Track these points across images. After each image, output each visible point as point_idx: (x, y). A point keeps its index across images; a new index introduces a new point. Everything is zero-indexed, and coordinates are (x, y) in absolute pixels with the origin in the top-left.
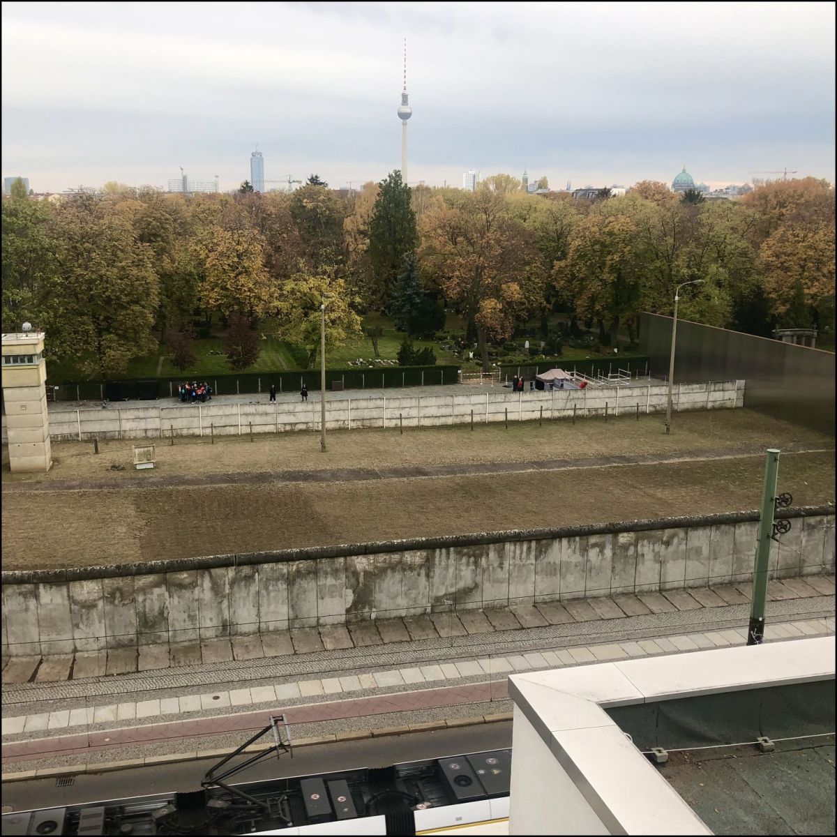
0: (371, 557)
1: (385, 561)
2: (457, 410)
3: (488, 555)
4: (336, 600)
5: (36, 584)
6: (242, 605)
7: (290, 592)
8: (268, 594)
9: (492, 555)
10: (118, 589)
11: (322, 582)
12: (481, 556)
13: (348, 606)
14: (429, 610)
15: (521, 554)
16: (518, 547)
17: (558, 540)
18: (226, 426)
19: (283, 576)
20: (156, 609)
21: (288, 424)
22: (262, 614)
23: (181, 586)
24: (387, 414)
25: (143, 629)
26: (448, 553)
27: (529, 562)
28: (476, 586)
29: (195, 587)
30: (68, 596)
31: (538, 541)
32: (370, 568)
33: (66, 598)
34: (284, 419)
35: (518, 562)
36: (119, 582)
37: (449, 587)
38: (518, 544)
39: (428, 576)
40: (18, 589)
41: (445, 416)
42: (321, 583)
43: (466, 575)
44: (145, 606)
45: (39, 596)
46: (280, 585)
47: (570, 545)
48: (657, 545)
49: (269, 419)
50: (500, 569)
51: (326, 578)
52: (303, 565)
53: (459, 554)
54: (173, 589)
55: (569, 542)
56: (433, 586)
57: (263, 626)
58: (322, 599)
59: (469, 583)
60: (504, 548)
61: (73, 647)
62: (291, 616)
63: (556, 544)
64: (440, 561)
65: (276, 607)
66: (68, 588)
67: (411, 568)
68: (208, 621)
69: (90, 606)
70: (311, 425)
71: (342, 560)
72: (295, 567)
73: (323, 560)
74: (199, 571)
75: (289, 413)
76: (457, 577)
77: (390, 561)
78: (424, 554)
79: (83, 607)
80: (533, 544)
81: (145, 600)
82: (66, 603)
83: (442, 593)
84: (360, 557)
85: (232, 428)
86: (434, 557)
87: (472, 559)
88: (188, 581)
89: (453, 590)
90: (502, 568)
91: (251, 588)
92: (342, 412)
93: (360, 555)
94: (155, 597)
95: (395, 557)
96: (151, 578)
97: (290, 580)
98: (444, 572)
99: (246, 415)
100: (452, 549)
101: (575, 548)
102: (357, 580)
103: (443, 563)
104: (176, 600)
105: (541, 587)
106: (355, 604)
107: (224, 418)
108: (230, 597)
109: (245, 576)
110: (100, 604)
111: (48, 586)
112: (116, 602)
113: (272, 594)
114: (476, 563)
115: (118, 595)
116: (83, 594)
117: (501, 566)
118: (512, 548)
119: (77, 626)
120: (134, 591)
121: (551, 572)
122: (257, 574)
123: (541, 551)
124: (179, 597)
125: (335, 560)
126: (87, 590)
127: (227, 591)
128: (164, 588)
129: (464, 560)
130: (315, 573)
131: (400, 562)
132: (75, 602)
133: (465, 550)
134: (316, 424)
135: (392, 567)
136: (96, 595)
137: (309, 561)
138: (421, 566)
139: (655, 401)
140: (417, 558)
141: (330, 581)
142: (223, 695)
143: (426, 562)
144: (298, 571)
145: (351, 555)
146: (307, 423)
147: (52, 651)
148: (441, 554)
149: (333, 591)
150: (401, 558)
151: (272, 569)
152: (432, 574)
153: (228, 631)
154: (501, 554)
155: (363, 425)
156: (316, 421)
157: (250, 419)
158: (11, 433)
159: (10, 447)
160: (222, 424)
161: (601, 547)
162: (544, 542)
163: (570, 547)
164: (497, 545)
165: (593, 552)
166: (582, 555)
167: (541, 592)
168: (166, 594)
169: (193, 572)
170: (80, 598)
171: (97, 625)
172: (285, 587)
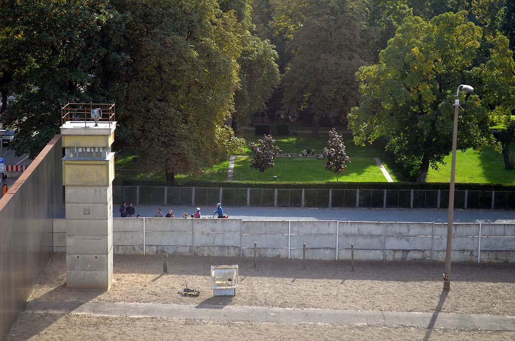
18: (320, 248)
21: (399, 250)
34: (392, 243)
49: (375, 242)
70: (428, 253)
75: (401, 236)
85: (328, 252)
99: (347, 235)
107: (318, 238)
134: (435, 254)
146: (423, 251)
155: (497, 259)
156: (437, 249)
157: (351, 241)
158: (70, 242)
159: (68, 257)
160: (315, 245)
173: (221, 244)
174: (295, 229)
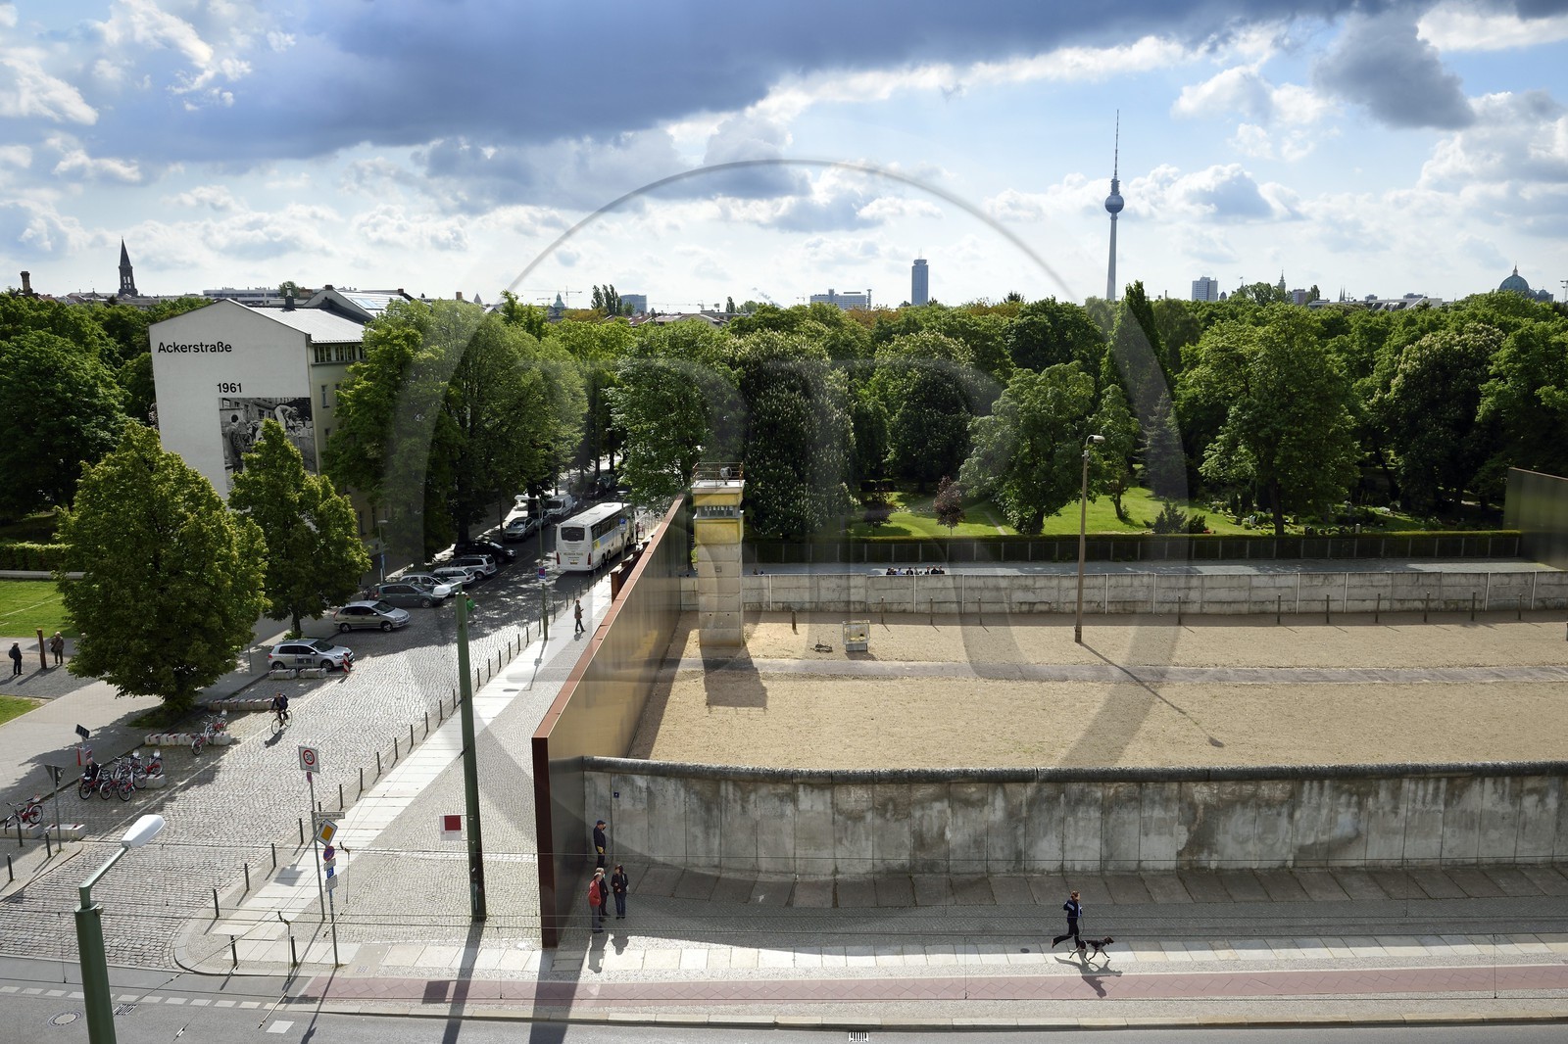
0: (1215, 786)
1: (1233, 793)
2: (1256, 595)
3: (1377, 793)
4: (1165, 839)
5: (796, 786)
6: (1042, 835)
7: (1104, 822)
8: (1076, 823)
9: (1383, 795)
10: (891, 799)
11: (1146, 813)
12: (1367, 795)
13: (1180, 849)
14: (1290, 864)
15: (1425, 796)
16: (1421, 786)
17: (1479, 779)
18: (946, 602)
19: (1097, 800)
20: (935, 829)
21: (1025, 603)
22: (1067, 848)
23: (968, 803)
24: (1158, 595)
25: (918, 853)
26: (1322, 788)
27: (1434, 808)
28: (1358, 835)
29: (984, 805)
30: (832, 803)
31: (1450, 779)
32: (1213, 801)
33: (830, 805)
34: (1019, 596)
35: (1419, 806)
36: (892, 791)
37: (1320, 834)
38: (1422, 782)
39: (1291, 816)
40: (774, 789)
41: (1238, 602)
42: (1146, 815)
43: (1346, 821)
44: (921, 822)
45: (798, 800)
46: (1092, 813)
47: (1496, 789)
49: (1001, 596)
50: (1393, 815)
51: (1153, 809)
52: (1124, 788)
53: (1336, 789)
54: (957, 806)
55: (1494, 783)
56: (1297, 831)
57: (1068, 865)
58: (1147, 835)
59: (1349, 831)
60: (1399, 788)
61: (832, 868)
62: (1105, 854)
63: (1476, 787)
64: (1310, 798)
65: (1085, 840)
66: (832, 794)
67: (1269, 804)
68: (998, 850)
69: (857, 817)
70: (1055, 605)
71: (1175, 786)
72: (1112, 791)
73: (1151, 785)
74: (991, 785)
75: (1026, 588)
76: (1332, 821)
77: (1241, 792)
78: (1288, 787)
79: (849, 818)
80: (1443, 784)
81: (923, 816)
82: (829, 811)
83: (1310, 841)
84: (1200, 784)
85: (954, 606)
86: (1301, 792)
87: (1355, 799)
88: (976, 796)
89: (1324, 838)
90: (1396, 814)
91: (1054, 813)
92: (1096, 591)
93: (1199, 781)
94: (934, 813)
95: (1248, 788)
96: (930, 790)
97: (1106, 808)
98: (1315, 814)
99: (972, 589)
100: (1327, 783)
101: (1504, 793)
102: (1195, 814)
103: (1314, 802)
104: (960, 818)
105: (1451, 843)
106: (1190, 846)
107: (943, 592)
108: (1027, 822)
109: (1048, 797)
110: (869, 816)
111: (809, 790)
112: (888, 815)
113: (1081, 824)
114: (1360, 805)
115: (890, 807)
116: (850, 802)
117: (1395, 810)
118: (1413, 787)
119: (840, 840)
120: (909, 804)
121: (1466, 825)
122: (1063, 795)
123: (1453, 795)
124: (964, 817)
125: (1166, 785)
126: (855, 798)
127: (1024, 815)
128: (946, 803)
129: (1343, 799)
130: (1138, 801)
131: (1254, 795)
132: (840, 812)
133: (1346, 786)
134: (1062, 605)
135: (1244, 802)
136: (865, 804)
137: (1132, 784)
138: (1282, 803)
140: (1278, 792)
141: (1158, 813)
143: (1290, 797)
144: (1117, 796)
145: (1187, 781)
146: (1050, 604)
147: (809, 870)
148: (1311, 789)
149: (1163, 828)
150: (1256, 790)
151: (1083, 790)
152: (1297, 814)
153: (1023, 867)
154: (1396, 795)
155: (1125, 610)
156: (1062, 600)
157: (977, 595)
158: (702, 600)
159: (700, 616)
160: (941, 599)
161: (1542, 795)
162: (1459, 782)
163: (1496, 792)
164: (1391, 782)
165: (1529, 802)
166: (1513, 804)
167: (1450, 851)
168: (949, 811)
169: (983, 785)
170: (845, 807)
171: (864, 843)
172: (1098, 815)
173: (846, 599)
174: (921, 583)
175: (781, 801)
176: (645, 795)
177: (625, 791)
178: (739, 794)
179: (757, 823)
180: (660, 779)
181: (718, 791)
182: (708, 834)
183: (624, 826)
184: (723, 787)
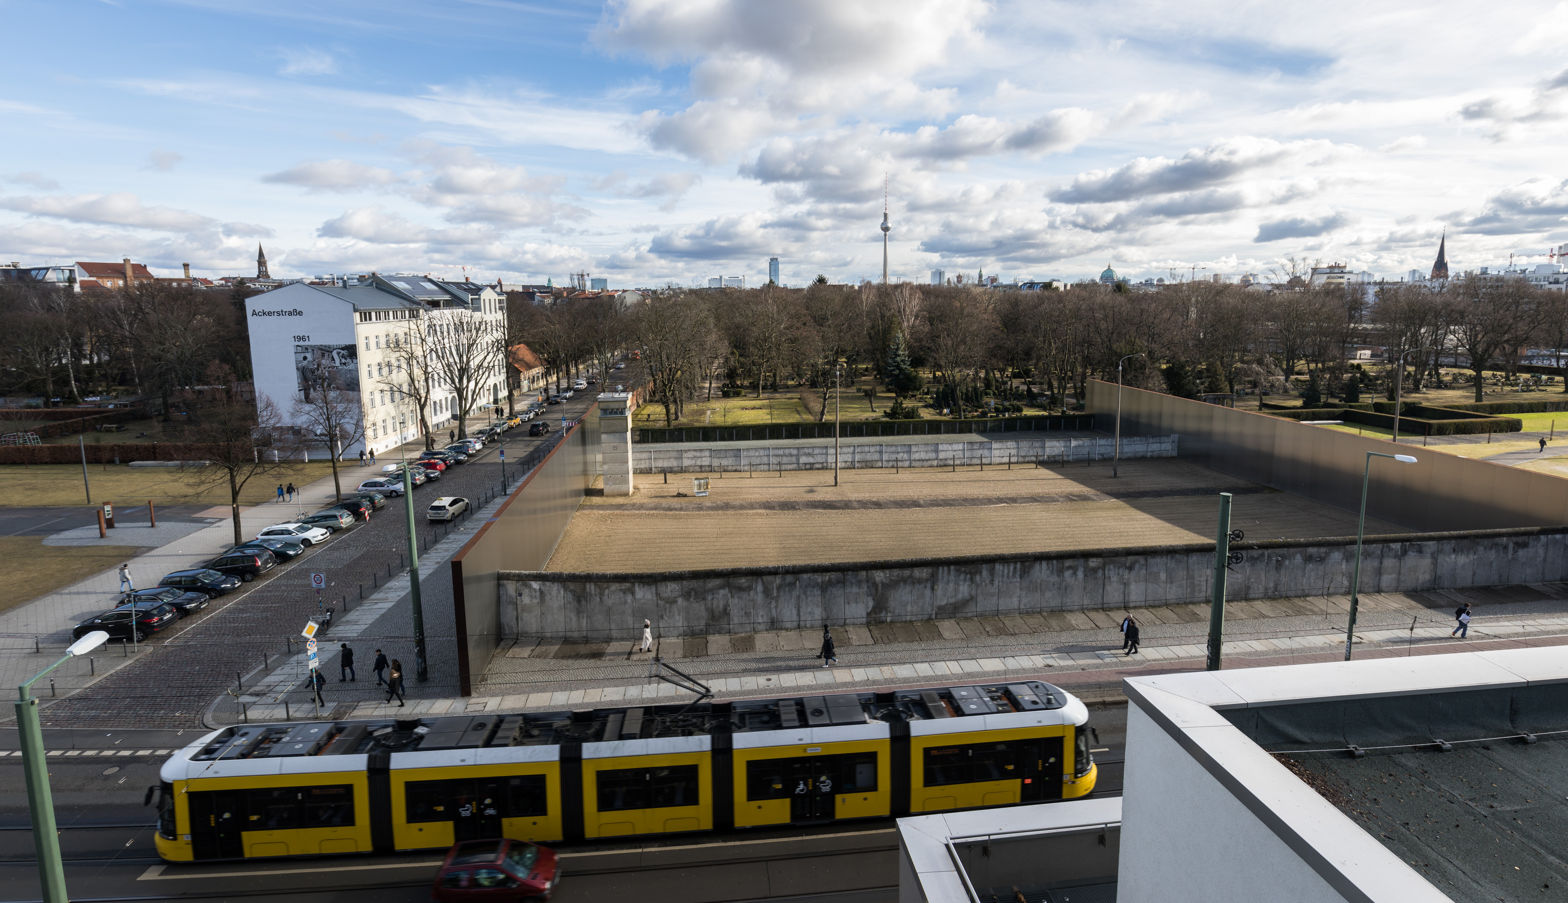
0: (888, 572)
1: (898, 575)
2: (942, 455)
3: (981, 573)
4: (860, 606)
5: (633, 583)
6: (786, 607)
7: (823, 597)
8: (807, 598)
9: (984, 573)
10: (693, 589)
11: (848, 590)
12: (976, 573)
13: (869, 611)
14: (933, 616)
15: (1008, 573)
16: (1006, 567)
17: (1039, 561)
18: (760, 464)
19: (818, 584)
20: (721, 606)
22: (801, 614)
23: (740, 589)
24: (886, 457)
25: (711, 621)
26: (949, 571)
27: (1014, 580)
28: (972, 599)
29: (750, 590)
30: (656, 593)
31: (1022, 562)
32: (887, 581)
33: (655, 595)
34: (804, 459)
35: (1005, 579)
36: (694, 584)
37: (949, 599)
38: (1007, 564)
39: (933, 588)
40: (620, 586)
41: (932, 460)
42: (848, 592)
43: (964, 590)
44: (712, 604)
45: (635, 592)
46: (815, 591)
47: (1048, 567)
48: (1121, 570)
50: (991, 586)
51: (851, 587)
52: (833, 576)
53: (958, 570)
54: (734, 591)
55: (1049, 563)
56: (936, 598)
58: (848, 604)
59: (967, 595)
60: (993, 569)
62: (824, 617)
63: (1037, 566)
64: (943, 577)
65: (812, 609)
66: (656, 587)
67: (920, 581)
68: (760, 617)
69: (672, 602)
70: (825, 464)
71: (864, 573)
72: (827, 578)
73: (850, 573)
74: (754, 577)
75: (808, 455)
76: (956, 590)
77: (902, 574)
78: (930, 571)
79: (667, 602)
80: (1019, 565)
81: (713, 599)
82: (655, 598)
83: (944, 603)
84: (879, 571)
85: (765, 466)
86: (937, 574)
87: (969, 576)
88: (745, 585)
89: (952, 601)
91: (793, 593)
92: (851, 456)
93: (878, 569)
95: (907, 572)
96: (717, 582)
97: (824, 588)
98: (946, 588)
99: (776, 456)
100: (952, 567)
101: (1053, 570)
102: (876, 590)
103: (945, 579)
104: (736, 600)
105: (1024, 600)
106: (874, 608)
107: (759, 458)
108: (777, 599)
109: (789, 583)
110: (680, 600)
111: (641, 585)
112: (692, 599)
113: (810, 598)
114: (972, 580)
115: (693, 594)
116: (667, 592)
117: (992, 582)
118: (1001, 568)
119: (662, 617)
120: (705, 592)
121: (1033, 590)
122: (798, 581)
123: (1024, 571)
124: (739, 599)
125: (859, 572)
126: (671, 589)
127: (775, 595)
128: (727, 590)
129: (962, 577)
130: (842, 583)
131: (911, 576)
132: (661, 599)
133: (963, 569)
134: (830, 464)
135: (905, 581)
136: (677, 593)
137: (839, 573)
138: (927, 580)
139: (1102, 450)
140: (925, 574)
141: (855, 590)
142: (774, 677)
143: (931, 578)
144: (830, 580)
145: (871, 569)
146: (822, 463)
148: (943, 571)
149: (858, 600)
150: (912, 573)
151: (810, 578)
152: (936, 587)
153: (775, 626)
154: (992, 572)
155: (866, 465)
156: (830, 461)
157: (779, 460)
158: (605, 467)
160: (758, 462)
161: (1075, 570)
162: (1027, 564)
163: (1048, 569)
164: (989, 565)
165: (1068, 574)
166: (1058, 576)
167: (1025, 605)
168: (729, 595)
169: (750, 578)
170: (664, 595)
171: (677, 617)
172: (819, 592)
173: (700, 464)
174: (745, 453)
175: (625, 593)
176: (538, 594)
177: (526, 592)
178: (598, 591)
179: (610, 608)
180: (548, 583)
181: (584, 589)
182: (579, 617)
183: (525, 615)
184: (588, 586)
